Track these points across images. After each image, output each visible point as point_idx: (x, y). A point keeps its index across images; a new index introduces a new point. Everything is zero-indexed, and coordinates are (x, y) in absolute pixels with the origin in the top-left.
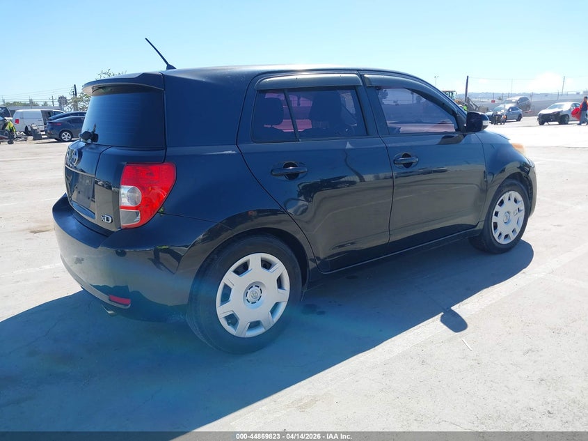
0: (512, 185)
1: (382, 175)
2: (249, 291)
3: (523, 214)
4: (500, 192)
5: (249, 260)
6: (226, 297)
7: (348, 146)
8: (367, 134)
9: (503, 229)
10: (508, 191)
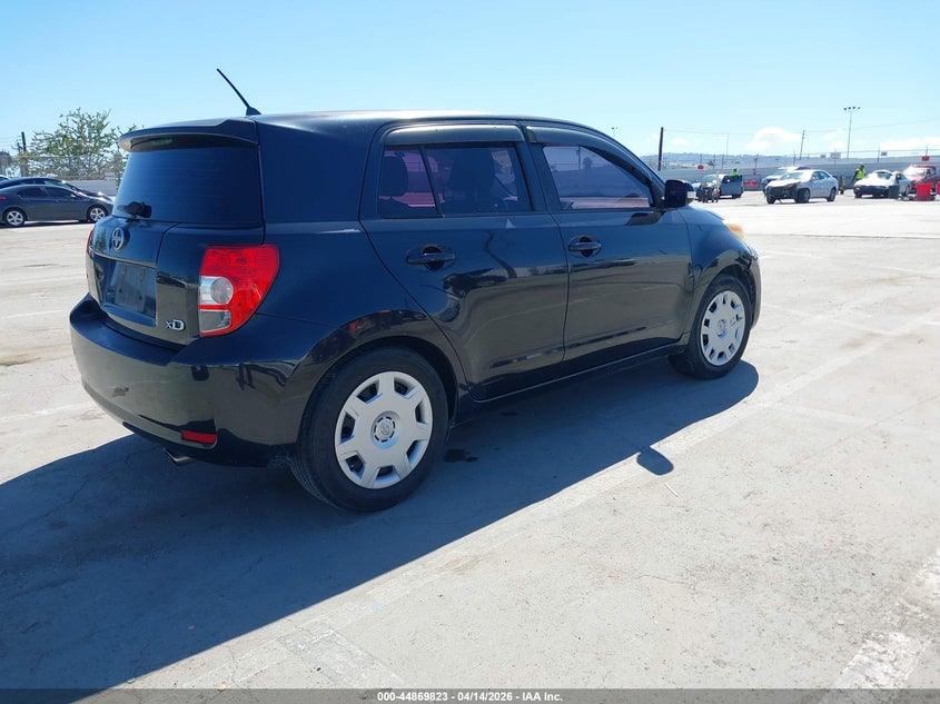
0: (728, 282)
1: (542, 269)
2: (378, 425)
3: (742, 323)
4: (711, 293)
5: (378, 382)
6: (347, 432)
7: (509, 225)
8: (533, 209)
9: (716, 344)
10: (722, 291)
